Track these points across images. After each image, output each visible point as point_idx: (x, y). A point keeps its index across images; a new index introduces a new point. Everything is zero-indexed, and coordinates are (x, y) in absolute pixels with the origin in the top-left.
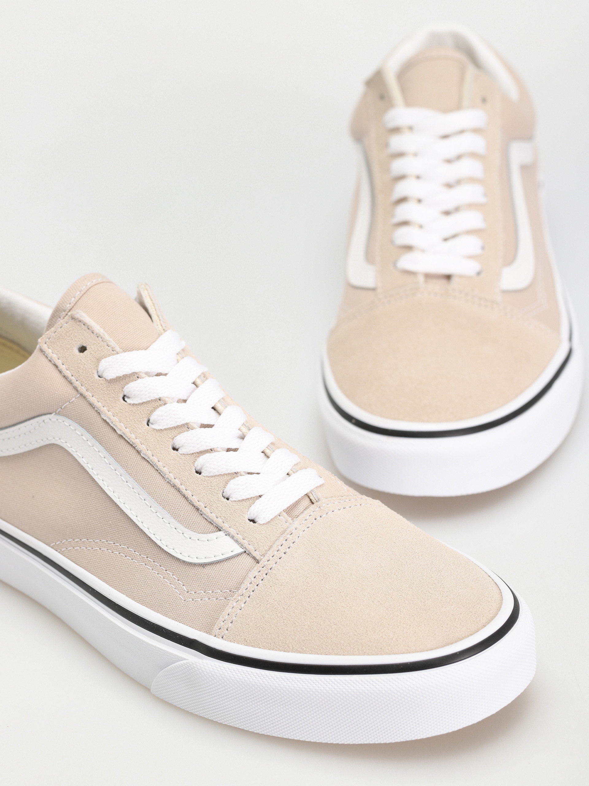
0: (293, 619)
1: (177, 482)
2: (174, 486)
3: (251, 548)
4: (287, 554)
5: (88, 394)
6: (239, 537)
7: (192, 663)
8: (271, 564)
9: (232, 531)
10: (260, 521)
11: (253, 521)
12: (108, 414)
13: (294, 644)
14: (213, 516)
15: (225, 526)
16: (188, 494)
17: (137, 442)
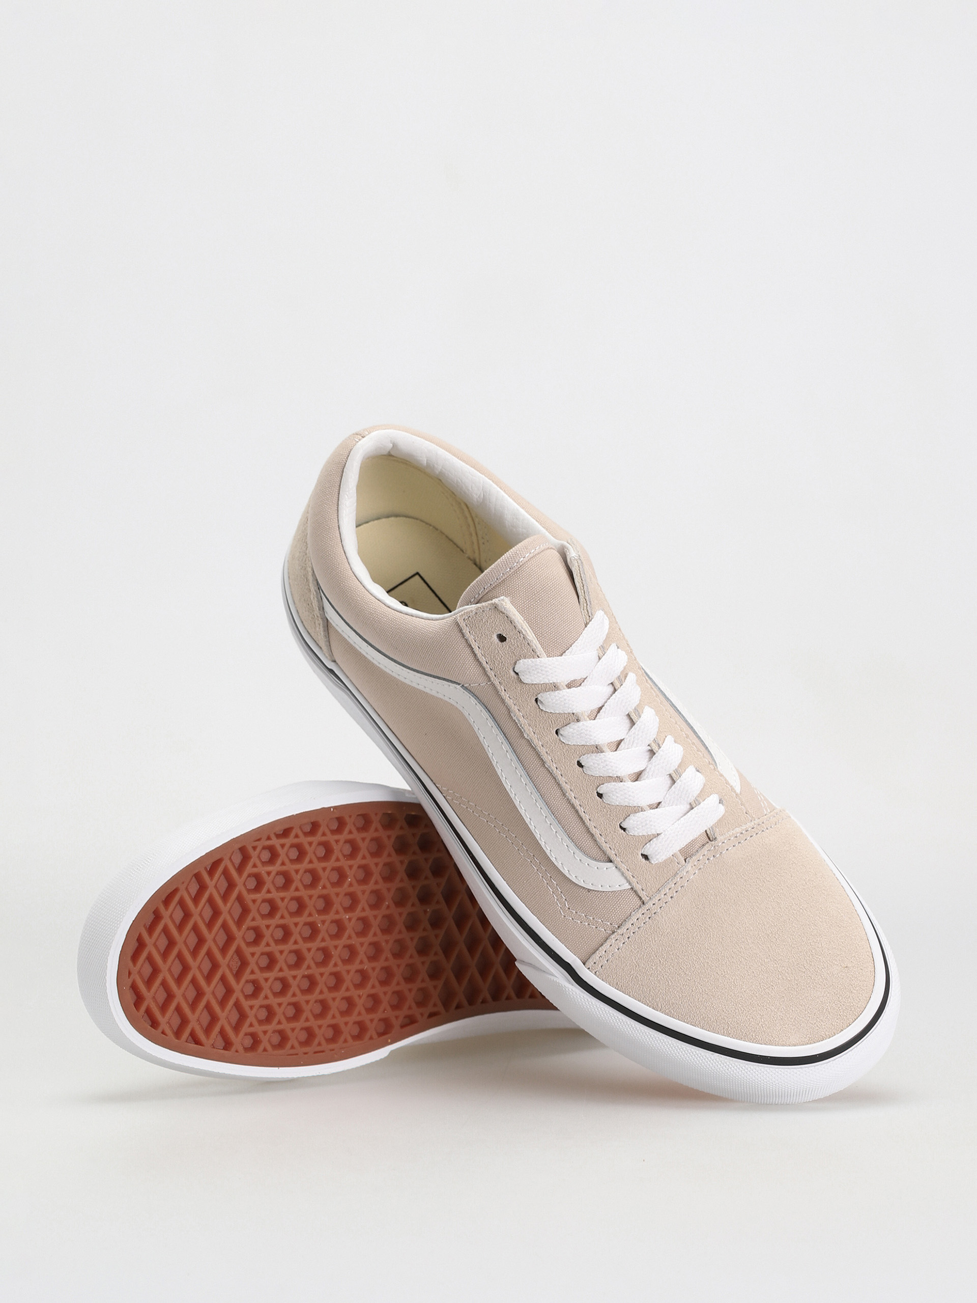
0: (667, 976)
1: (576, 803)
2: (573, 806)
3: (638, 887)
4: (673, 899)
5: (501, 688)
6: (629, 874)
7: (562, 985)
8: (655, 909)
9: (623, 867)
10: (654, 861)
11: (646, 857)
12: (518, 715)
13: (663, 1004)
14: (605, 846)
15: (617, 860)
16: (586, 818)
17: (542, 751)
